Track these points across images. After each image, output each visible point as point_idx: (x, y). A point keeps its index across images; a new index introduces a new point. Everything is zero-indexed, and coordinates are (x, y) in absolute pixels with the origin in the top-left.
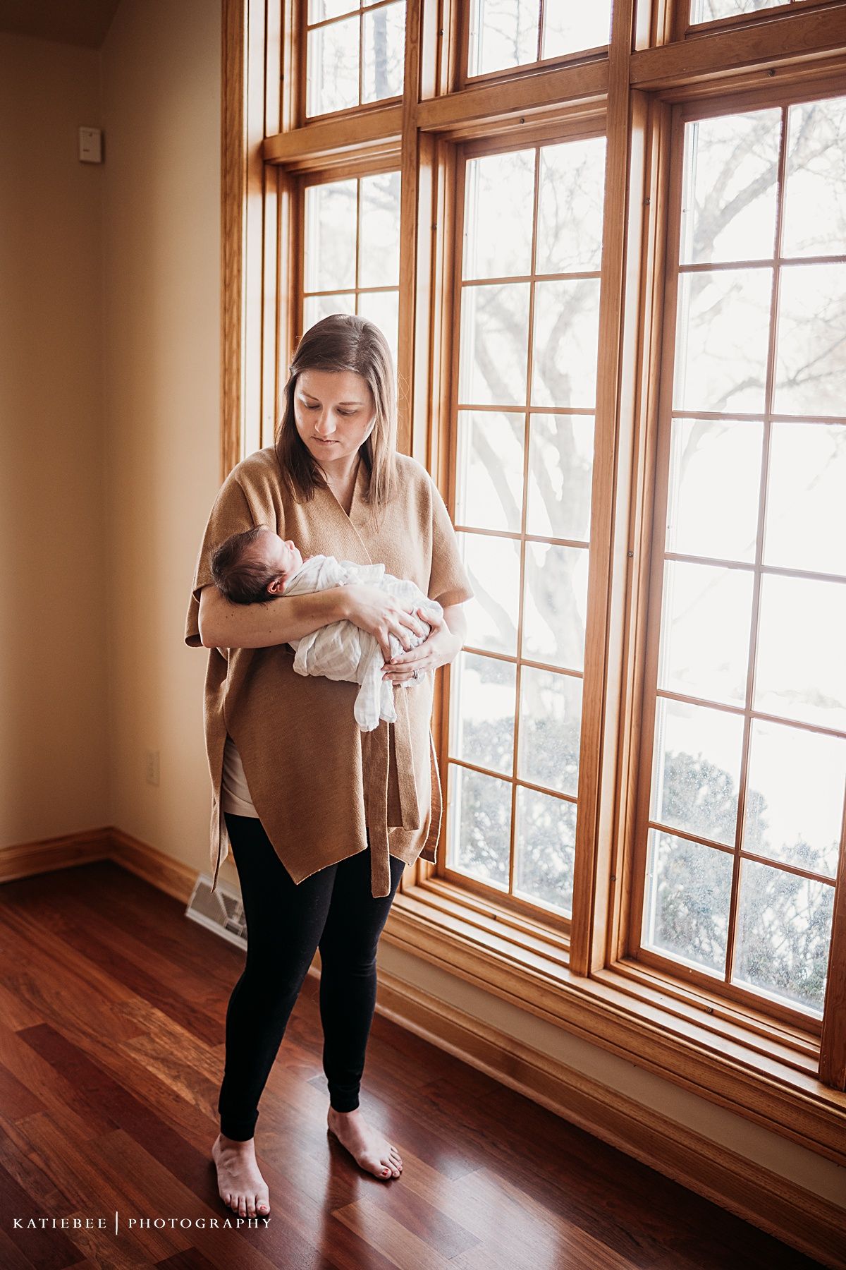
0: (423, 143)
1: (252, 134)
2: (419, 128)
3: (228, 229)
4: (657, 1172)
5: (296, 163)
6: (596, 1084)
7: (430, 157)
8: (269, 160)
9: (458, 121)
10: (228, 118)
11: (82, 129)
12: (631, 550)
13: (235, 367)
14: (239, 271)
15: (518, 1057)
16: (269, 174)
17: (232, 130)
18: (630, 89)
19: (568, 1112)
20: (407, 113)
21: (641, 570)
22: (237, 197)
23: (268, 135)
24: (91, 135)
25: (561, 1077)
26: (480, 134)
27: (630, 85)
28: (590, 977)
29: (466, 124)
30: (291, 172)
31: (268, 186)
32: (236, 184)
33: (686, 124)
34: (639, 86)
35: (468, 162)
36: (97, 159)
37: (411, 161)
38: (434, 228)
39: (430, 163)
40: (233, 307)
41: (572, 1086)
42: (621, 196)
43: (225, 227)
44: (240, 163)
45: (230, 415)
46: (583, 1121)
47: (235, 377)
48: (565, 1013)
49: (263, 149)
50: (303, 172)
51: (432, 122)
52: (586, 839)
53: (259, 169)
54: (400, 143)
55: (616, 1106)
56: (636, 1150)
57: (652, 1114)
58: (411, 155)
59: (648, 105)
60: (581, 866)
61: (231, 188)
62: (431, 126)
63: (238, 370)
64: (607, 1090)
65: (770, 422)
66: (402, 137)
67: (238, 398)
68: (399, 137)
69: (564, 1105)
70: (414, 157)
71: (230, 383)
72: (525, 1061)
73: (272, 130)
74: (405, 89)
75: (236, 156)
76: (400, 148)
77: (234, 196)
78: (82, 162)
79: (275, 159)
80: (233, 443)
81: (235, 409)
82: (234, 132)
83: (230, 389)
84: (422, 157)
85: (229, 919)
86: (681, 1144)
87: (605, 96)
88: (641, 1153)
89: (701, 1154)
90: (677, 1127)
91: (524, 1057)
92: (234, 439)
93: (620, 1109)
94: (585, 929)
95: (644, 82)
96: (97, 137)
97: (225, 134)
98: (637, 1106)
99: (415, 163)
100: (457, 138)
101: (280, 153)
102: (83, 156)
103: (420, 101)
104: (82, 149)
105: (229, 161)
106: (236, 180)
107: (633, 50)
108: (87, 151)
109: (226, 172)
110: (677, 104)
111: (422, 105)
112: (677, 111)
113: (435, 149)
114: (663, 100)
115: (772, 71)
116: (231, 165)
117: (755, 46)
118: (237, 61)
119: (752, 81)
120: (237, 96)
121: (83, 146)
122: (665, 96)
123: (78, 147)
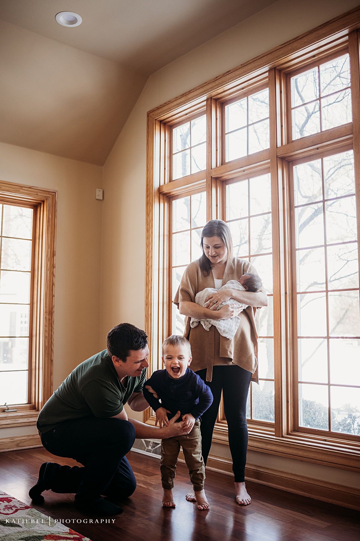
0: (213, 181)
1: (156, 185)
2: (211, 177)
3: (148, 214)
4: (312, 498)
5: (170, 193)
6: (288, 473)
7: (215, 185)
8: (162, 192)
9: (224, 173)
10: (148, 181)
11: (97, 189)
12: (286, 291)
13: (150, 256)
14: (152, 226)
15: (259, 471)
16: (161, 197)
17: (150, 184)
18: (277, 157)
19: (279, 486)
20: (208, 173)
21: (290, 298)
22: (151, 203)
23: (161, 185)
24: (100, 191)
25: (275, 474)
26: (230, 177)
27: (277, 156)
28: (282, 437)
29: (227, 174)
30: (168, 196)
31: (161, 200)
32: (151, 200)
33: (293, 167)
34: (279, 156)
35: (226, 186)
36: (102, 198)
37: (209, 186)
38: (217, 206)
39: (215, 187)
40: (150, 237)
41: (279, 476)
42: (276, 186)
43: (147, 213)
44: (152, 193)
45: (149, 271)
46: (284, 488)
47: (150, 259)
48: (275, 449)
49: (159, 189)
50: (172, 196)
51: (216, 174)
52: (278, 389)
53: (158, 195)
54: (206, 182)
55: (295, 479)
56: (304, 493)
57: (309, 478)
58: (209, 185)
59: (282, 162)
60: (277, 398)
61: (149, 201)
62: (215, 175)
63: (152, 257)
64: (292, 474)
65: (326, 247)
66: (206, 180)
67: (152, 266)
68: (205, 180)
69: (277, 484)
70: (210, 185)
71: (149, 261)
72: (261, 471)
73: (162, 183)
74: (207, 167)
75: (151, 191)
76: (205, 184)
77: (150, 203)
78: (97, 199)
79: (163, 192)
80: (149, 280)
81: (150, 270)
82: (151, 184)
83: (149, 263)
84: (213, 185)
85: (147, 448)
86: (320, 486)
87: (269, 160)
88: (306, 494)
89: (327, 488)
90: (317, 481)
91: (261, 470)
92: (150, 279)
93: (297, 479)
94: (280, 420)
95: (281, 155)
96: (101, 192)
97: (147, 185)
98: (303, 477)
99: (211, 187)
100: (224, 179)
101: (165, 190)
102: (97, 198)
103: (211, 169)
104: (97, 196)
105: (148, 193)
106: (151, 198)
107: (277, 147)
108: (98, 196)
109: (147, 196)
110: (290, 162)
111: (212, 170)
112: (291, 164)
113: (216, 183)
114: (286, 161)
115: (318, 149)
116: (149, 194)
117: (312, 142)
118: (151, 164)
119: (312, 152)
120: (151, 174)
121: (97, 194)
122: (287, 159)
123: (96, 195)
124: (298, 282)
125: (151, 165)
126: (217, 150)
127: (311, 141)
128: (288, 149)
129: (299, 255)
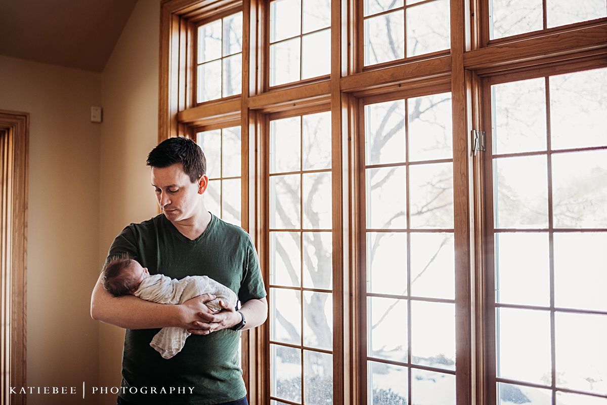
0: (250, 114)
1: (173, 110)
2: (248, 108)
5: (193, 122)
7: (254, 120)
8: (180, 121)
9: (266, 105)
10: (161, 103)
11: (92, 108)
12: (351, 292)
16: (180, 128)
18: (340, 92)
20: (243, 101)
21: (357, 301)
23: (180, 110)
24: (97, 110)
26: (276, 111)
27: (340, 90)
29: (270, 106)
30: (189, 126)
31: (180, 132)
32: (165, 132)
33: (365, 106)
34: (344, 91)
35: (270, 122)
36: (99, 120)
37: (245, 122)
38: (256, 151)
39: (254, 123)
42: (339, 137)
44: (167, 121)
49: (178, 115)
50: (196, 126)
51: (254, 105)
53: (175, 125)
54: (240, 114)
58: (245, 120)
59: (348, 99)
61: (163, 134)
62: (253, 107)
65: (409, 233)
68: (240, 112)
70: (247, 120)
73: (182, 108)
74: (242, 91)
75: (165, 120)
76: (240, 117)
78: (92, 122)
79: (183, 121)
82: (164, 109)
84: (250, 121)
87: (330, 95)
95: (346, 89)
96: (99, 111)
97: (160, 110)
99: (247, 123)
100: (266, 112)
101: (186, 118)
102: (92, 119)
103: (249, 96)
104: (92, 116)
105: (162, 121)
106: (165, 129)
107: (341, 76)
108: (94, 117)
109: (160, 126)
110: (361, 98)
111: (249, 98)
112: (361, 101)
113: (256, 117)
114: (355, 97)
115: (400, 85)
116: (163, 123)
117: (392, 75)
118: (166, 79)
119: (392, 89)
120: (166, 93)
121: (92, 114)
122: (355, 95)
123: (90, 116)
124: (368, 278)
125: (166, 82)
126: (257, 68)
127: (390, 74)
128: (356, 82)
129: (371, 238)
